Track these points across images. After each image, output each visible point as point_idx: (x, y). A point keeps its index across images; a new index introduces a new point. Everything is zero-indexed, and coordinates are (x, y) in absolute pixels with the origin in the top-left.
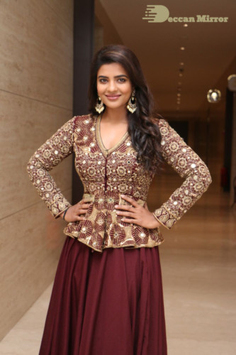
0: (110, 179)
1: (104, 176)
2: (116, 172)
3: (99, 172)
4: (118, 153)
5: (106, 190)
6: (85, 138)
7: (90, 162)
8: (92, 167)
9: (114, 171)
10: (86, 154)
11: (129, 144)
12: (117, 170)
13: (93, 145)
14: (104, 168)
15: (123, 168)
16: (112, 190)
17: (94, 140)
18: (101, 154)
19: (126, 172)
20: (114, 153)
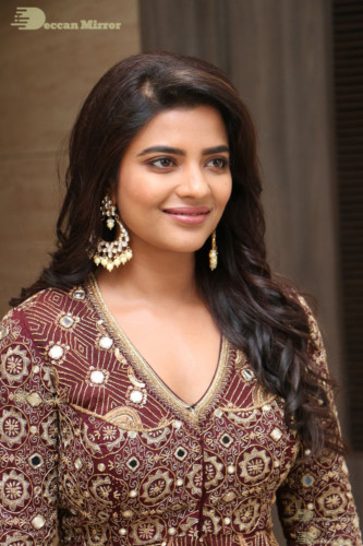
0: (214, 499)
1: (197, 491)
2: (239, 470)
3: (180, 482)
4: (230, 407)
5: (200, 534)
6: (98, 377)
7: (151, 459)
8: (159, 475)
9: (231, 469)
10: (133, 435)
11: (248, 376)
12: (243, 464)
13: (136, 397)
14: (197, 468)
15: (262, 454)
16: (217, 529)
17: (133, 379)
18: (178, 424)
19: (271, 465)
20: (218, 413)
